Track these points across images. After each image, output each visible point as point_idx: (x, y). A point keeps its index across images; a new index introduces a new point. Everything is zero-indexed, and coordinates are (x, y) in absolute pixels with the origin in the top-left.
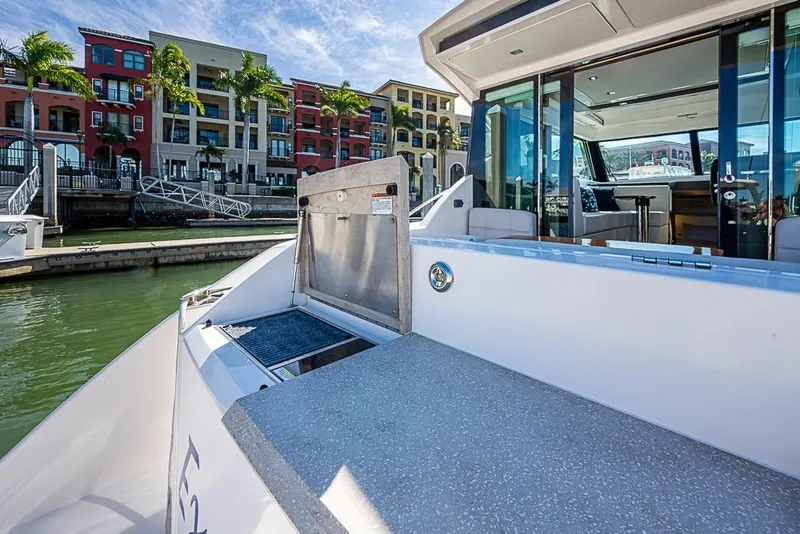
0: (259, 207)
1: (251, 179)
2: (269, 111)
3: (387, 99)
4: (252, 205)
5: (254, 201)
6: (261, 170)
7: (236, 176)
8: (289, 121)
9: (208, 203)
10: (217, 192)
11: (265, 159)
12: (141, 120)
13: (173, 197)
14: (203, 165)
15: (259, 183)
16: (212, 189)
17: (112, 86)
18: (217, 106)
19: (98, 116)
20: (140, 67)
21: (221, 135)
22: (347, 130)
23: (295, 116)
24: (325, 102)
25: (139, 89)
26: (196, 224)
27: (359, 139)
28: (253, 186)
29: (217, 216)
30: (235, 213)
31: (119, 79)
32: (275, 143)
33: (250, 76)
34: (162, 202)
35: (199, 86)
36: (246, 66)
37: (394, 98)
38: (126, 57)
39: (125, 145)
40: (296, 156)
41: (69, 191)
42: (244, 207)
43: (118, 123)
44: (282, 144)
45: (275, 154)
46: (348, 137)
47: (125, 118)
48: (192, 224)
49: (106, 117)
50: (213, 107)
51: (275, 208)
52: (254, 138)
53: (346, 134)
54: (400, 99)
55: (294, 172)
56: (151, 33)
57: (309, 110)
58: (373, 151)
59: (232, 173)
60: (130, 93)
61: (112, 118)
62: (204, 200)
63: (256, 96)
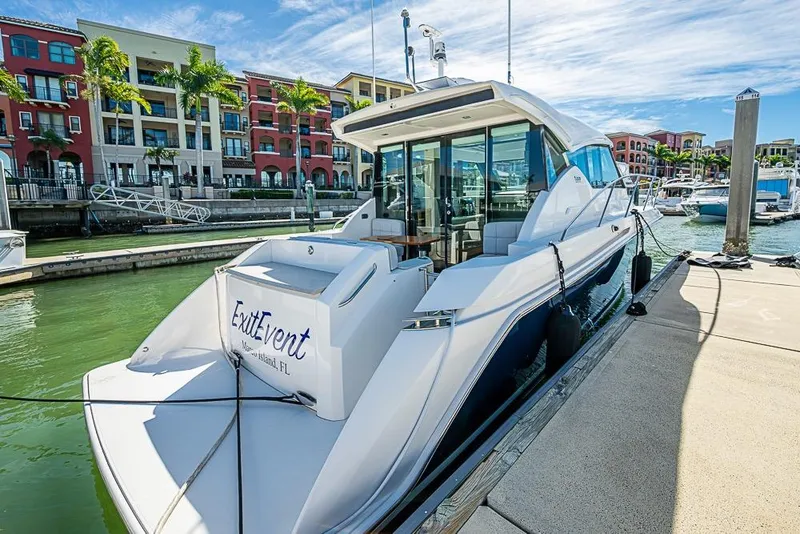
0: (218, 211)
1: (207, 182)
2: (221, 108)
3: (349, 92)
4: (211, 209)
5: (212, 205)
6: (218, 172)
7: (191, 179)
8: (244, 117)
9: (164, 209)
10: (173, 196)
11: (221, 159)
12: (77, 120)
13: (126, 204)
14: (152, 167)
15: (216, 186)
16: (167, 194)
17: (40, 82)
18: (163, 103)
19: (26, 117)
20: (71, 61)
21: (170, 135)
22: (307, 126)
23: (251, 113)
24: (282, 97)
25: (72, 86)
26: (155, 231)
27: (321, 136)
28: (210, 190)
29: (175, 221)
30: (194, 217)
31: (48, 75)
32: (230, 142)
33: (198, 73)
34: (114, 210)
35: (140, 82)
36: (193, 60)
37: (356, 91)
38: (54, 49)
39: (62, 148)
40: (253, 156)
41: (18, 203)
42: (203, 212)
43: (52, 124)
44: (237, 142)
45: (230, 154)
46: (309, 134)
47: (59, 120)
48: (149, 231)
49: (36, 117)
50: (159, 105)
51: (234, 211)
52: (207, 137)
53: (306, 130)
54: (363, 93)
55: (252, 172)
56: (79, 21)
57: (265, 106)
58: (336, 149)
59: (186, 177)
60: (61, 90)
61: (44, 119)
62: (160, 206)
63: (207, 93)
